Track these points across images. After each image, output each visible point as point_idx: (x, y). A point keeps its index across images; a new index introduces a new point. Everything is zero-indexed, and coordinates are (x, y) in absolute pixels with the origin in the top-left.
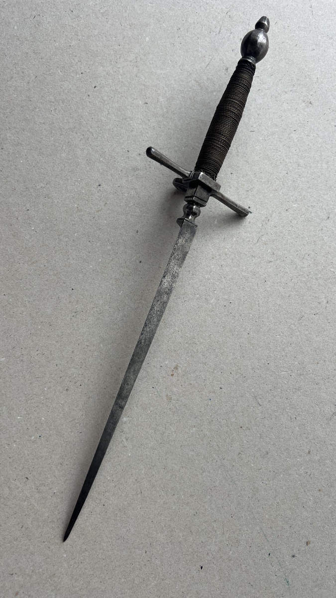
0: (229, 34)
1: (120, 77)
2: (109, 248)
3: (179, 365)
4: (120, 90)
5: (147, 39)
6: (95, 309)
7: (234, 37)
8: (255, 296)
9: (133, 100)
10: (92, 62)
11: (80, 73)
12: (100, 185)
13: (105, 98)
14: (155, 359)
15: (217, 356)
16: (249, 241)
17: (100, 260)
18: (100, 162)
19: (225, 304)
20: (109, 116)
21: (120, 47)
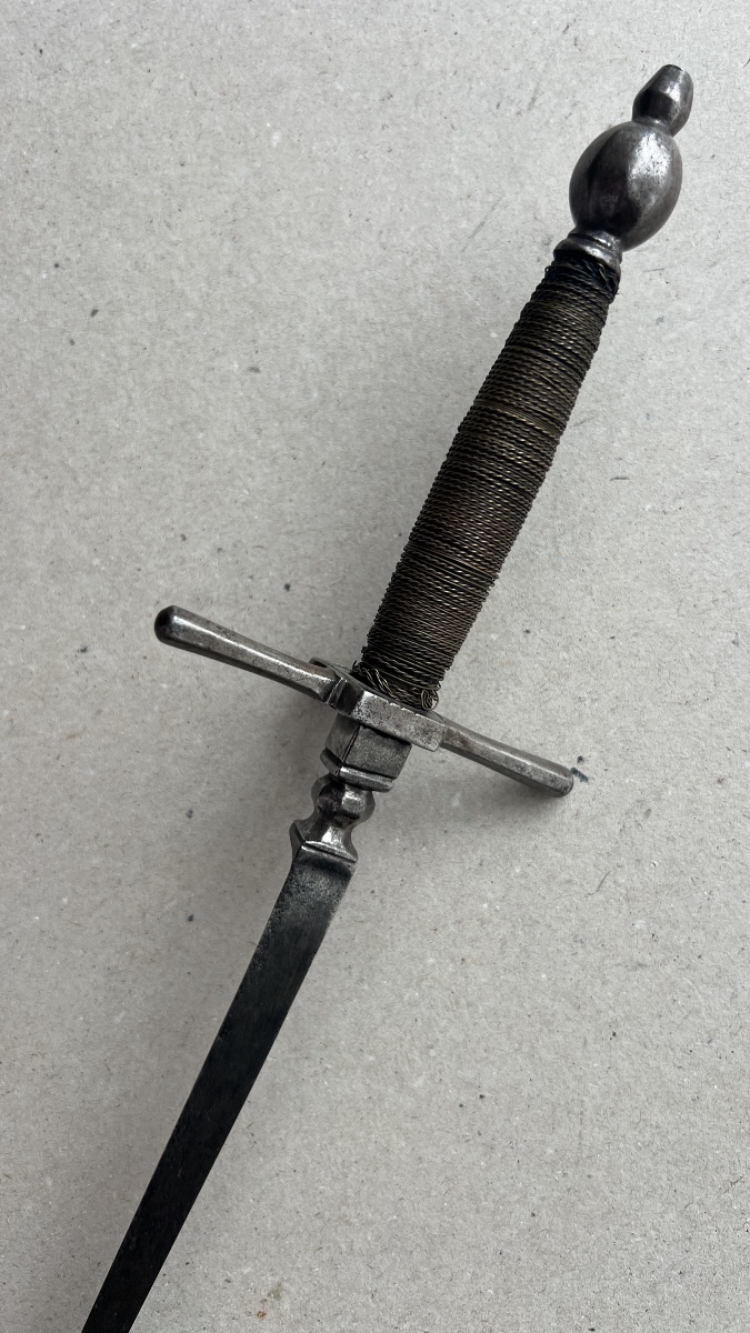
0: (566, 110)
1: (175, 275)
2: (95, 861)
3: (285, 1285)
5: (276, 137)
6: (38, 1061)
8: (573, 1084)
9: (212, 359)
10: (90, 228)
11: (52, 265)
12: (84, 650)
13: (124, 351)
14: (211, 1252)
15: (415, 1277)
16: (569, 882)
17: (65, 900)
18: (91, 570)
19: (463, 1099)
20: (131, 415)
21: (185, 170)
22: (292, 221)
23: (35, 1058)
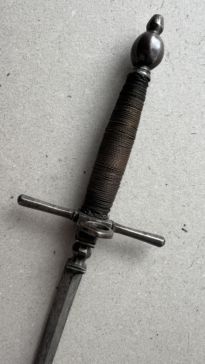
0: (174, 9)
1: (39, 62)
4: (38, 79)
5: (74, 13)
6: (5, 342)
7: (179, 13)
8: (185, 327)
9: (54, 93)
10: (5, 43)
12: (12, 198)
13: (21, 89)
16: (182, 264)
17: (11, 286)
18: (13, 169)
19: (151, 336)
20: (24, 113)
21: (40, 23)
22: (81, 43)
23: (3, 342)
